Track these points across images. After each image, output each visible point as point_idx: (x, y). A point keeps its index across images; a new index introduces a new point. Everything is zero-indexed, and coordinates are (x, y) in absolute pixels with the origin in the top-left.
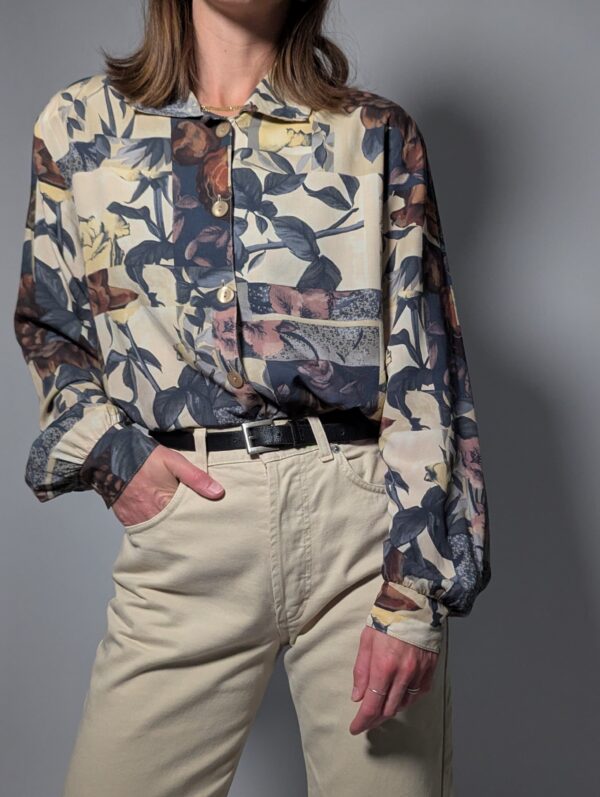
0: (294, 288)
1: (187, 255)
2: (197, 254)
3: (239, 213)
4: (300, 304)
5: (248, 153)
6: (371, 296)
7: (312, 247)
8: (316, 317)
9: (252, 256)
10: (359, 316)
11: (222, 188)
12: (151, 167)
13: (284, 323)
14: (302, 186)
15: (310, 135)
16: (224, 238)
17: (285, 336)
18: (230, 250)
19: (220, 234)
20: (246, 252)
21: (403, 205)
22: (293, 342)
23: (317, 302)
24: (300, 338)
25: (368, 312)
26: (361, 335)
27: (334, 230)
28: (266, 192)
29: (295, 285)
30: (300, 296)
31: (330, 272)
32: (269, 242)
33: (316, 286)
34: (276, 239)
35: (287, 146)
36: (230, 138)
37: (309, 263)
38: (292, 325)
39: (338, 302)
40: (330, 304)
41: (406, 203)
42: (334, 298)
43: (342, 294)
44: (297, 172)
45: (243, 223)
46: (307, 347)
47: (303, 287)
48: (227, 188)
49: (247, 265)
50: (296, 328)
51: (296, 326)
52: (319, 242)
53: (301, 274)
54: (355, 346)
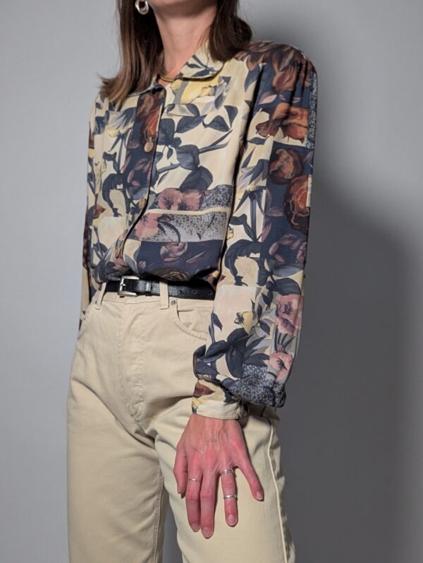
0: (177, 189)
1: (128, 181)
2: (133, 179)
3: (160, 148)
4: (179, 201)
5: (172, 107)
6: (224, 190)
7: (194, 160)
8: (189, 210)
9: (161, 175)
10: (214, 204)
11: (153, 133)
12: (124, 126)
13: (164, 216)
14: (202, 124)
15: (215, 87)
16: (148, 165)
17: (162, 225)
18: (150, 173)
19: (146, 163)
20: (158, 173)
21: (267, 119)
22: (166, 229)
23: (192, 198)
24: (172, 227)
25: (220, 201)
26: (213, 218)
27: (213, 147)
28: (177, 131)
29: (178, 187)
30: (181, 194)
31: (204, 176)
32: (172, 165)
33: (193, 188)
34: (177, 162)
35: (199, 97)
36: (164, 99)
37: (190, 171)
38: (169, 218)
39: (207, 197)
40: (201, 199)
41: (270, 117)
42: (205, 195)
43: (210, 191)
44: (201, 115)
45: (161, 155)
46: (175, 233)
47: (184, 188)
48: (155, 133)
49: (157, 182)
50: (171, 220)
51: (171, 217)
52: (200, 155)
53: (184, 179)
54: (209, 226)
